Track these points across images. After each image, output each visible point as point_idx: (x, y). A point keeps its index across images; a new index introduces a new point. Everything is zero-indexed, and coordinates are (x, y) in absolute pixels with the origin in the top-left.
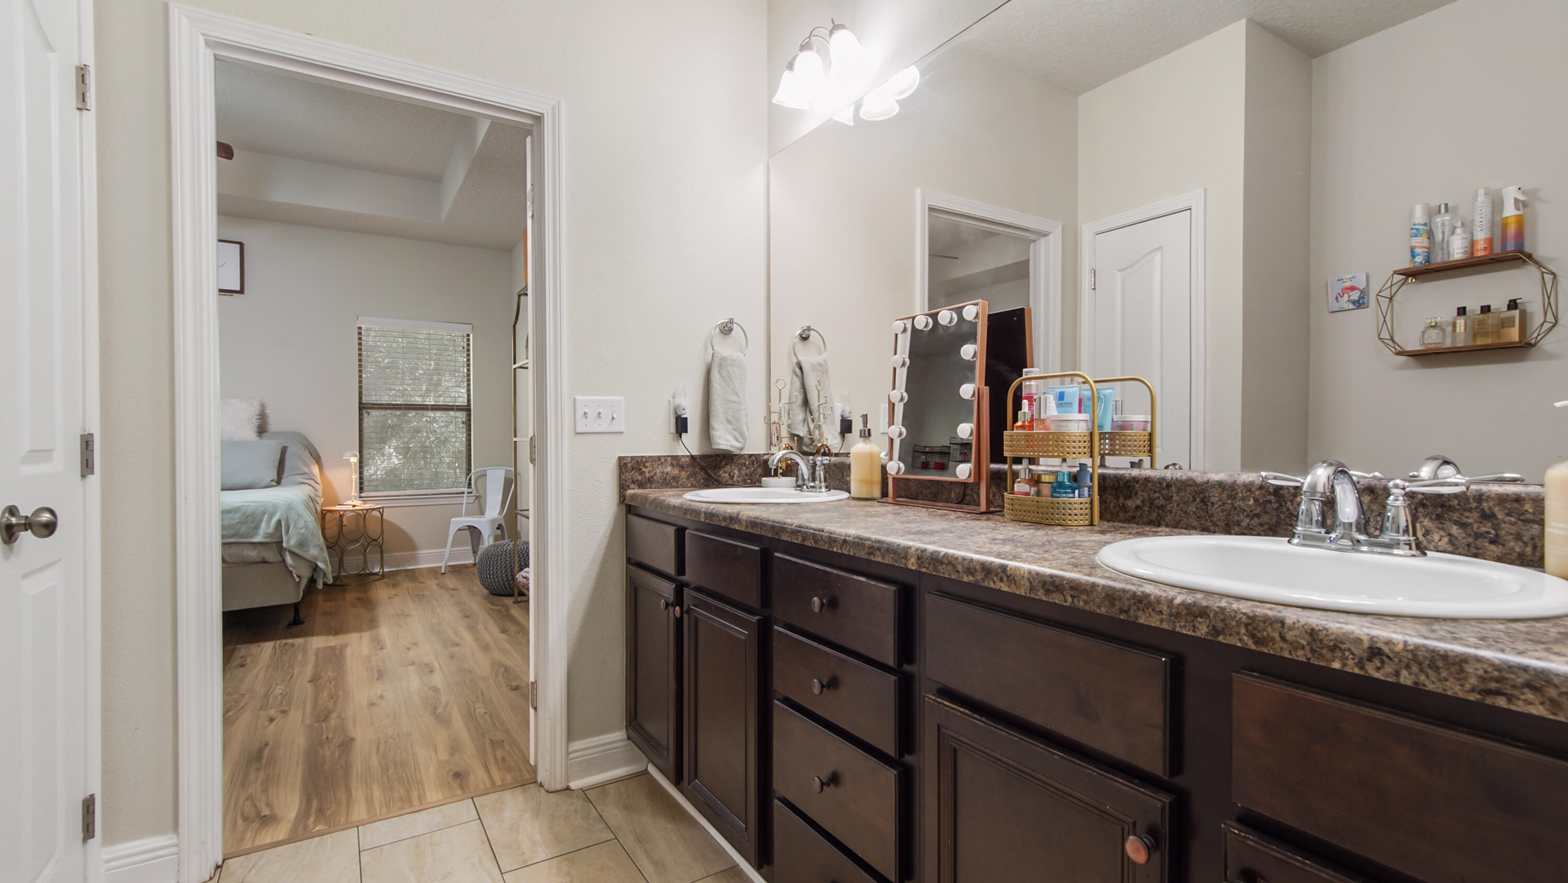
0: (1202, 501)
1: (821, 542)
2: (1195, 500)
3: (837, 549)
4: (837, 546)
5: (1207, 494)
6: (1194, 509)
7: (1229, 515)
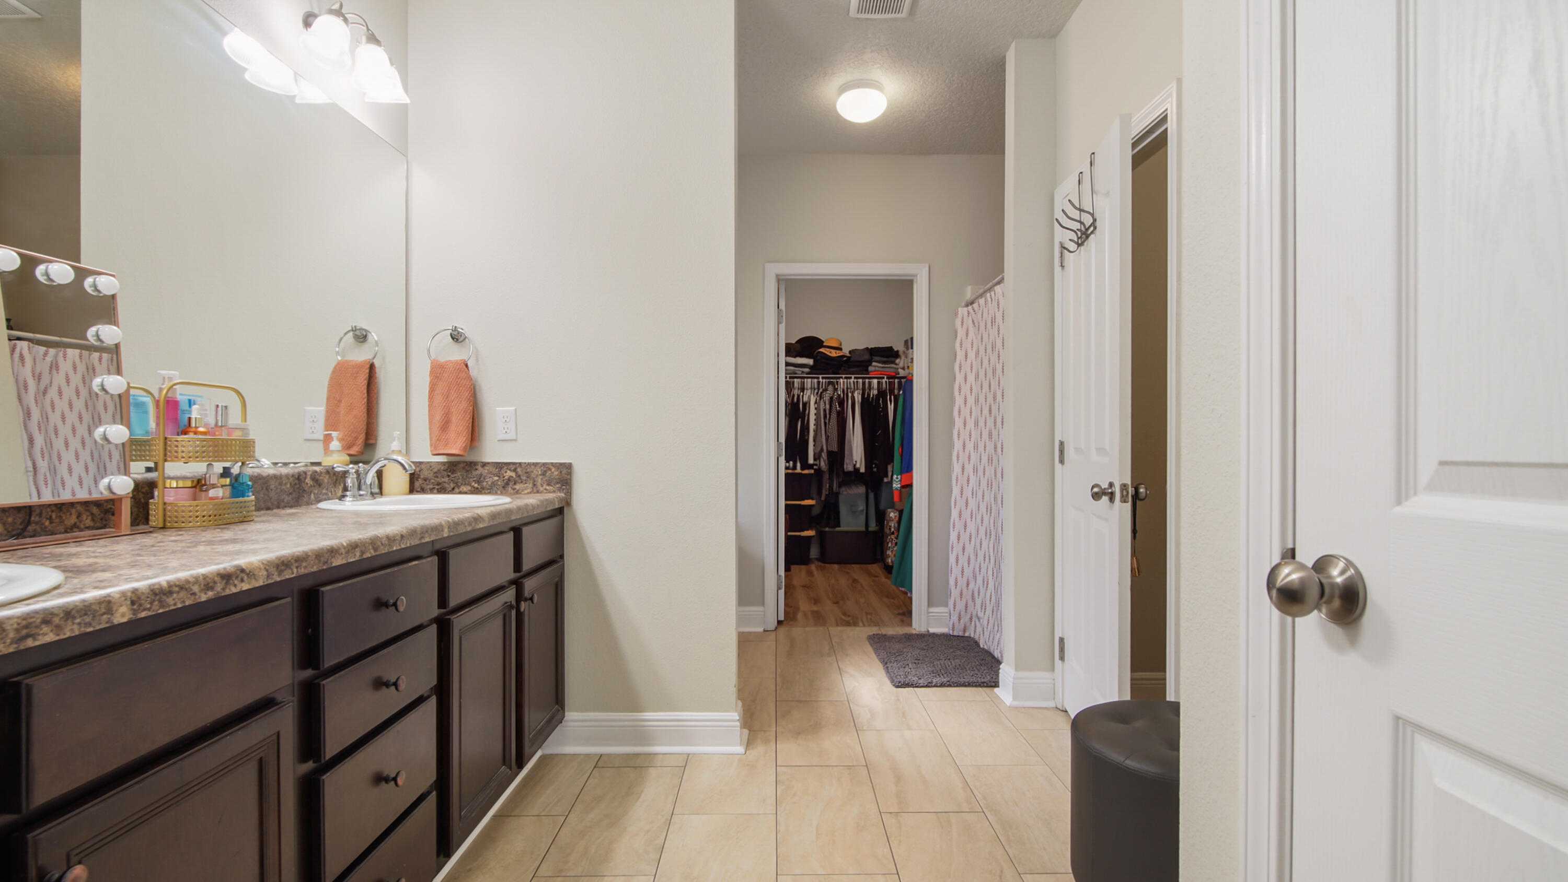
0: (267, 489)
1: (382, 547)
2: (262, 489)
3: (396, 547)
4: (396, 544)
5: (269, 484)
6: (262, 496)
7: (279, 496)
